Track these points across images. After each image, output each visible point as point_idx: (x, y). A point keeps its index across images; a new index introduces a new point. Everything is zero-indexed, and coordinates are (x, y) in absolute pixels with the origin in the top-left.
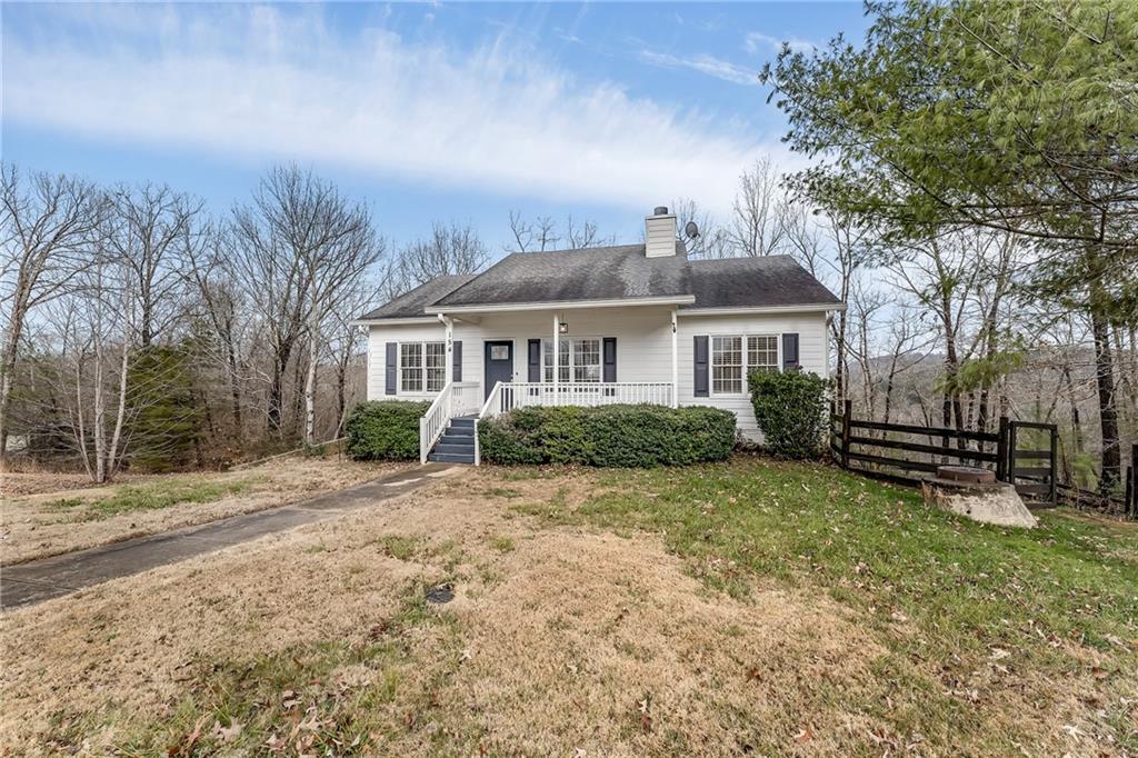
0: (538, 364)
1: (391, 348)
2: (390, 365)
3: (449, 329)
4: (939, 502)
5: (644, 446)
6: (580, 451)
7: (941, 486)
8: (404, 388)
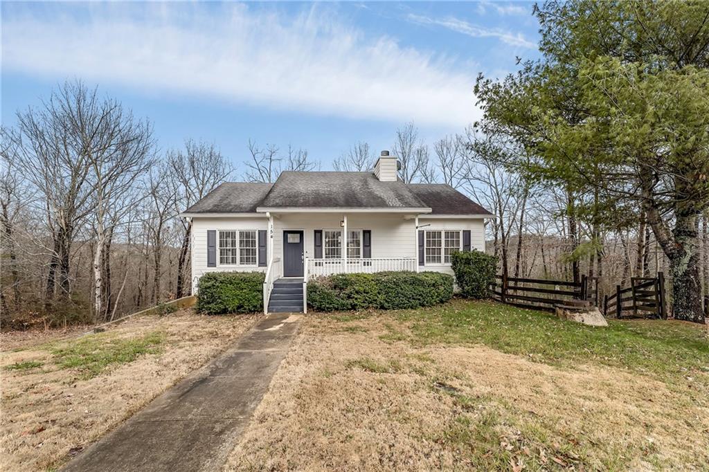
0: (321, 246)
1: (211, 234)
2: (211, 245)
3: (271, 223)
4: (568, 317)
5: (413, 296)
6: (376, 300)
7: (569, 309)
8: (221, 262)
